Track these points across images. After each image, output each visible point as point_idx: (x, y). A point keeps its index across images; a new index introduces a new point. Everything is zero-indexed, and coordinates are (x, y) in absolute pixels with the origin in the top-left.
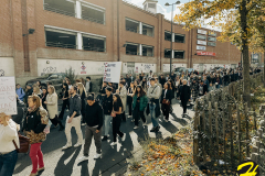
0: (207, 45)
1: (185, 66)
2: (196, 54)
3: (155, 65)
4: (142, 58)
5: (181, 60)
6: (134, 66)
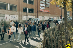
0: (45, 7)
1: (34, 17)
2: (40, 11)
3: (18, 16)
4: (10, 12)
5: (32, 14)
6: (4, 16)
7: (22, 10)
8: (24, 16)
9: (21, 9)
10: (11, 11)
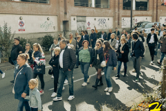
1: (149, 19)
2: (163, 4)
3: (111, 19)
4: (95, 10)
5: (144, 12)
6: (85, 21)
7: (121, 5)
8: (125, 18)
9: (119, 3)
10: (98, 10)
